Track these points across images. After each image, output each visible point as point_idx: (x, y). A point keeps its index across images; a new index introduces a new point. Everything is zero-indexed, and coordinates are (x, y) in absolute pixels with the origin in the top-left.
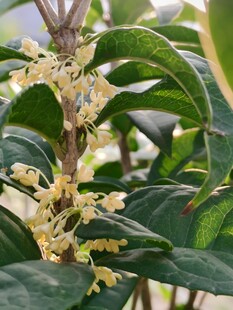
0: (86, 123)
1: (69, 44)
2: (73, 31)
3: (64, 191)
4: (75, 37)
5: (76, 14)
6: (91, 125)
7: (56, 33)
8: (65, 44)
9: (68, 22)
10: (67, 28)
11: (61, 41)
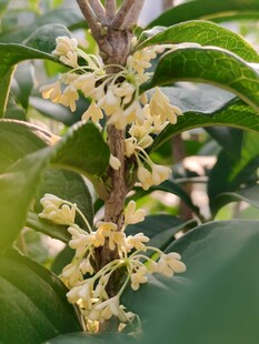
0: (137, 150)
1: (119, 51)
2: (125, 34)
3: (107, 239)
4: (127, 42)
5: (129, 13)
6: (141, 153)
7: (102, 37)
8: (114, 52)
9: (119, 23)
10: (117, 30)
11: (109, 48)
